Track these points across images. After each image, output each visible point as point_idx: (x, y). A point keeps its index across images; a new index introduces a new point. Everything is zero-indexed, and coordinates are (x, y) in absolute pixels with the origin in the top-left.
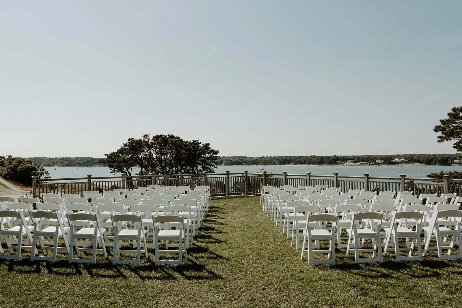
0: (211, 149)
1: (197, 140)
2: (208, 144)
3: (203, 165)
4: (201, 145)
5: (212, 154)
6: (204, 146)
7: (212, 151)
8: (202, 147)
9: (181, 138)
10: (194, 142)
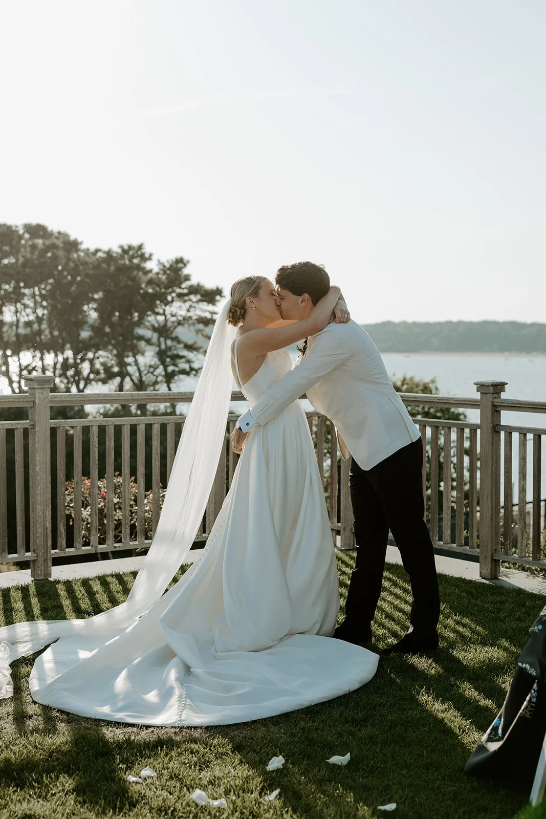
0: (194, 281)
1: (135, 244)
2: (180, 262)
3: (159, 346)
4: (152, 266)
5: (197, 302)
6: (164, 270)
7: (196, 290)
8: (157, 274)
9: (72, 238)
10: (125, 252)
